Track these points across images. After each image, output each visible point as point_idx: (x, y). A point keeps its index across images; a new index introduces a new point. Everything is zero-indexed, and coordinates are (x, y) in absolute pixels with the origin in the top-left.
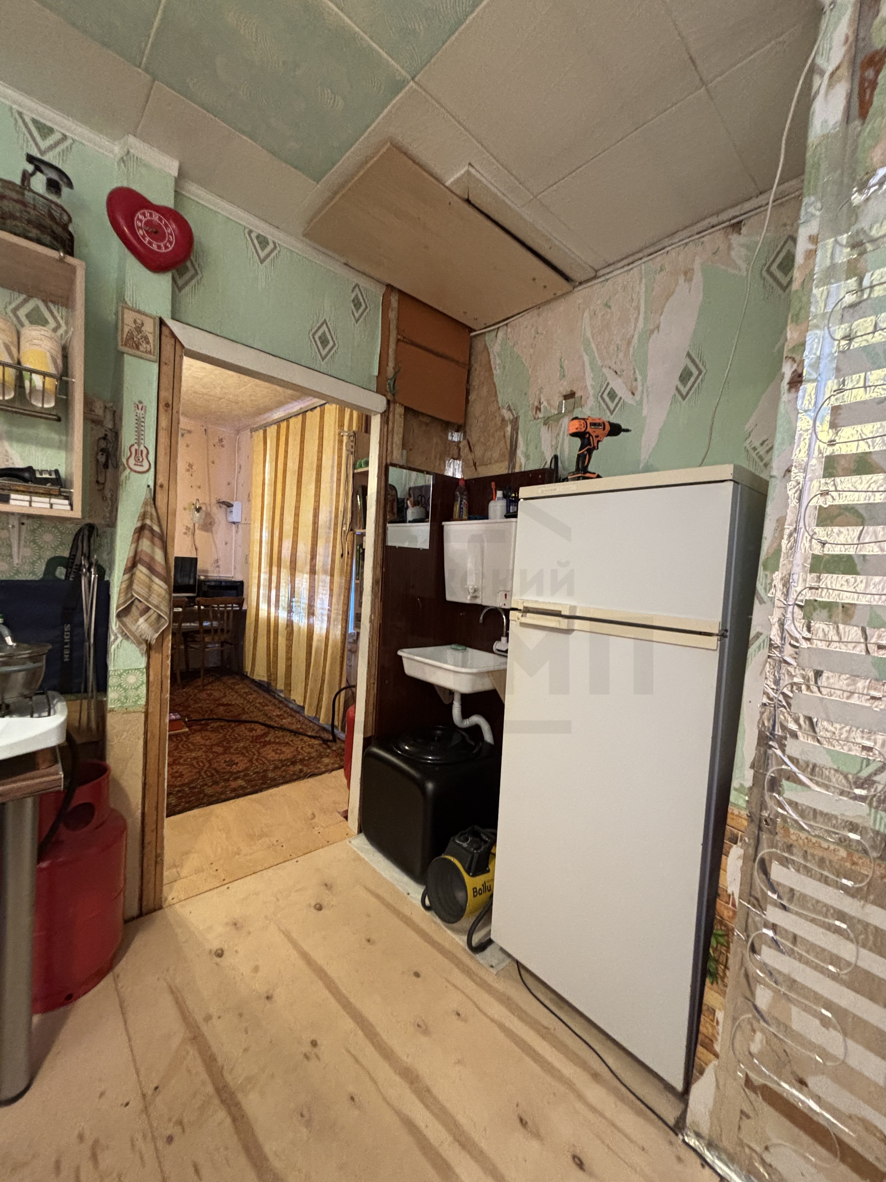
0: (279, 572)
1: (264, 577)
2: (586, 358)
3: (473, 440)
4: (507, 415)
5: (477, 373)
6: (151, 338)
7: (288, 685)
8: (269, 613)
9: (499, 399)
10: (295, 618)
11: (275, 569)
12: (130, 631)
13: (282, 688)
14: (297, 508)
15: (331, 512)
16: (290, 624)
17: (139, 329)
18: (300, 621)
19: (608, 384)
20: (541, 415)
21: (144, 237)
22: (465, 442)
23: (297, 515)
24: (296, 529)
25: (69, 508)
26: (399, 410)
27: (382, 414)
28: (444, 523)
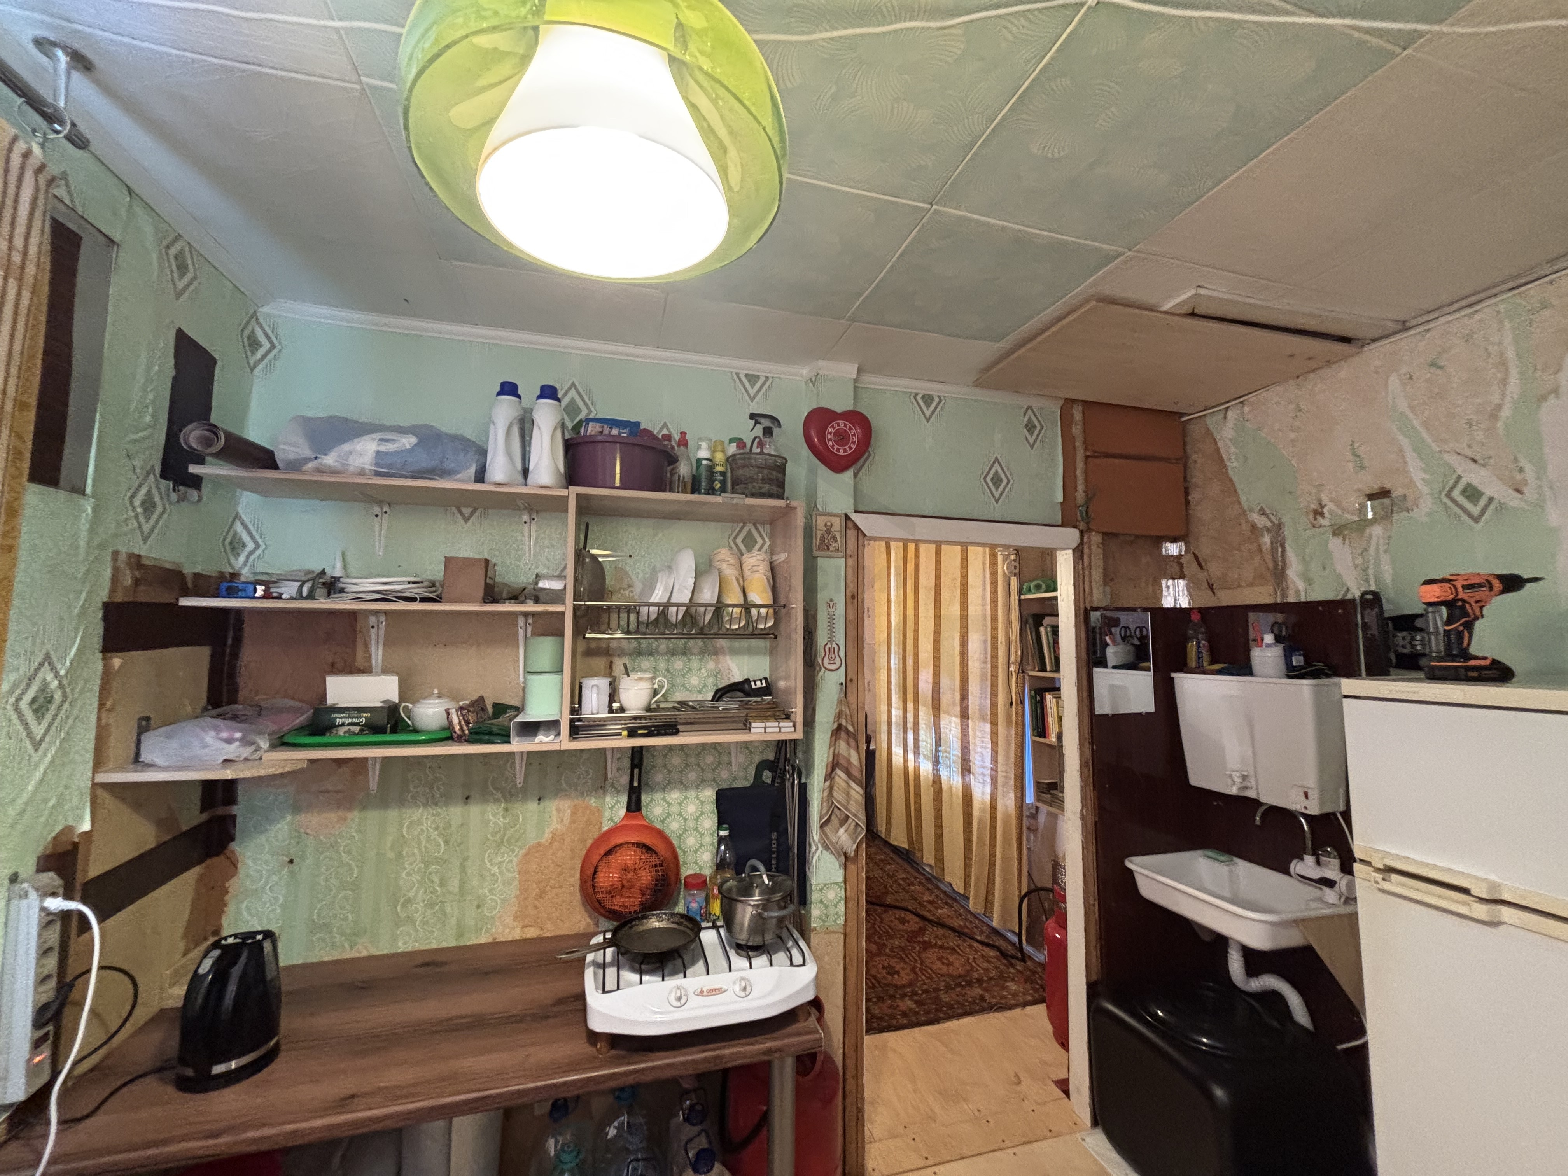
0: (916, 709)
1: (896, 713)
2: (1405, 442)
3: (1205, 551)
4: (1261, 521)
5: (1198, 465)
6: (838, 535)
7: (940, 859)
8: (906, 761)
9: (1243, 498)
10: (944, 774)
11: (910, 706)
12: (831, 842)
13: (932, 862)
14: (937, 633)
15: (985, 642)
16: (937, 781)
17: (828, 531)
18: (952, 778)
19: (1459, 478)
20: (1325, 522)
21: (833, 447)
22: (1190, 557)
23: (937, 642)
24: (937, 658)
25: (792, 729)
26: (1096, 538)
27: (1074, 550)
28: (1173, 675)
